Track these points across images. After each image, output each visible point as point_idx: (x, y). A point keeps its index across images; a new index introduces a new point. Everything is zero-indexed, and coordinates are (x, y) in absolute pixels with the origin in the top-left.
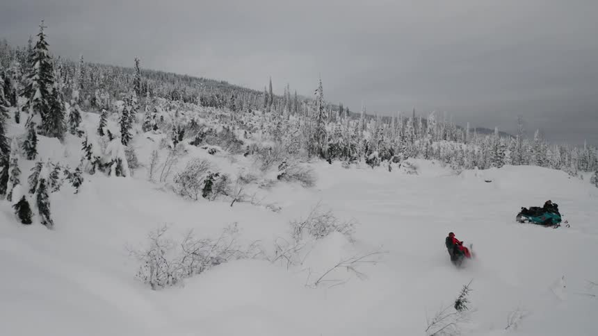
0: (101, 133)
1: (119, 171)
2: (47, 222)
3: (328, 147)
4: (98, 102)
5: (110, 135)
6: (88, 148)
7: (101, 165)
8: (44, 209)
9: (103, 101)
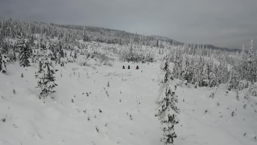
0: (71, 56)
1: (72, 62)
2: (64, 66)
3: (131, 58)
4: (70, 48)
5: (72, 56)
6: (68, 59)
7: (70, 61)
8: (63, 65)
9: (72, 47)
